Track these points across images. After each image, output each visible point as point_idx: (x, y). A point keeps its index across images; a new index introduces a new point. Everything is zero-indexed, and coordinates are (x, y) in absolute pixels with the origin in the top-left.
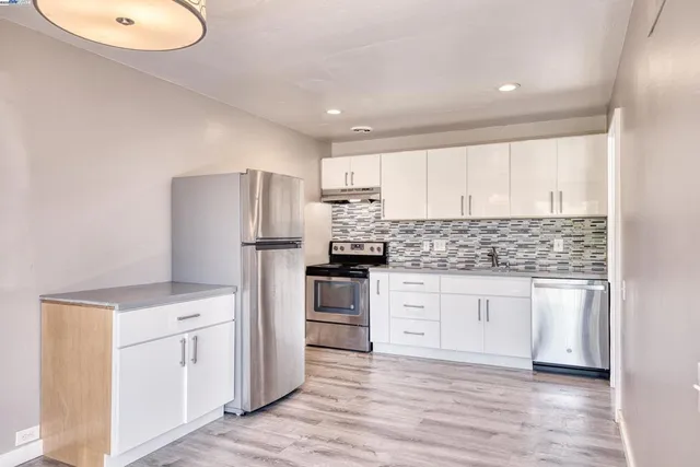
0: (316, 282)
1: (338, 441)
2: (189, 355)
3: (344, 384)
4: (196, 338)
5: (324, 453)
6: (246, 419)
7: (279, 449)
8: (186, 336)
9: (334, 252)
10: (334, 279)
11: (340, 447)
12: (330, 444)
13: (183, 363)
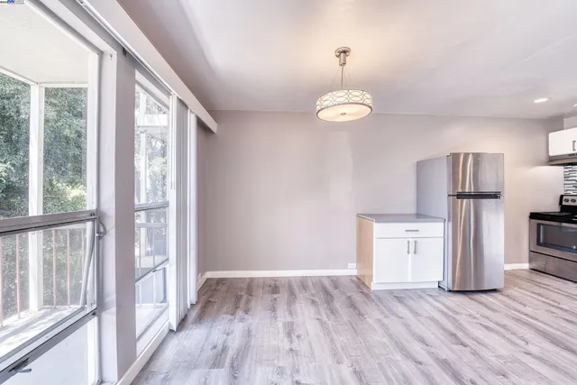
0: (539, 225)
1: (504, 326)
2: (412, 250)
3: (543, 299)
4: (416, 242)
5: (487, 328)
6: (450, 294)
7: (457, 313)
8: (410, 240)
9: (564, 203)
10: (564, 224)
11: (502, 330)
12: (495, 326)
13: (408, 253)
